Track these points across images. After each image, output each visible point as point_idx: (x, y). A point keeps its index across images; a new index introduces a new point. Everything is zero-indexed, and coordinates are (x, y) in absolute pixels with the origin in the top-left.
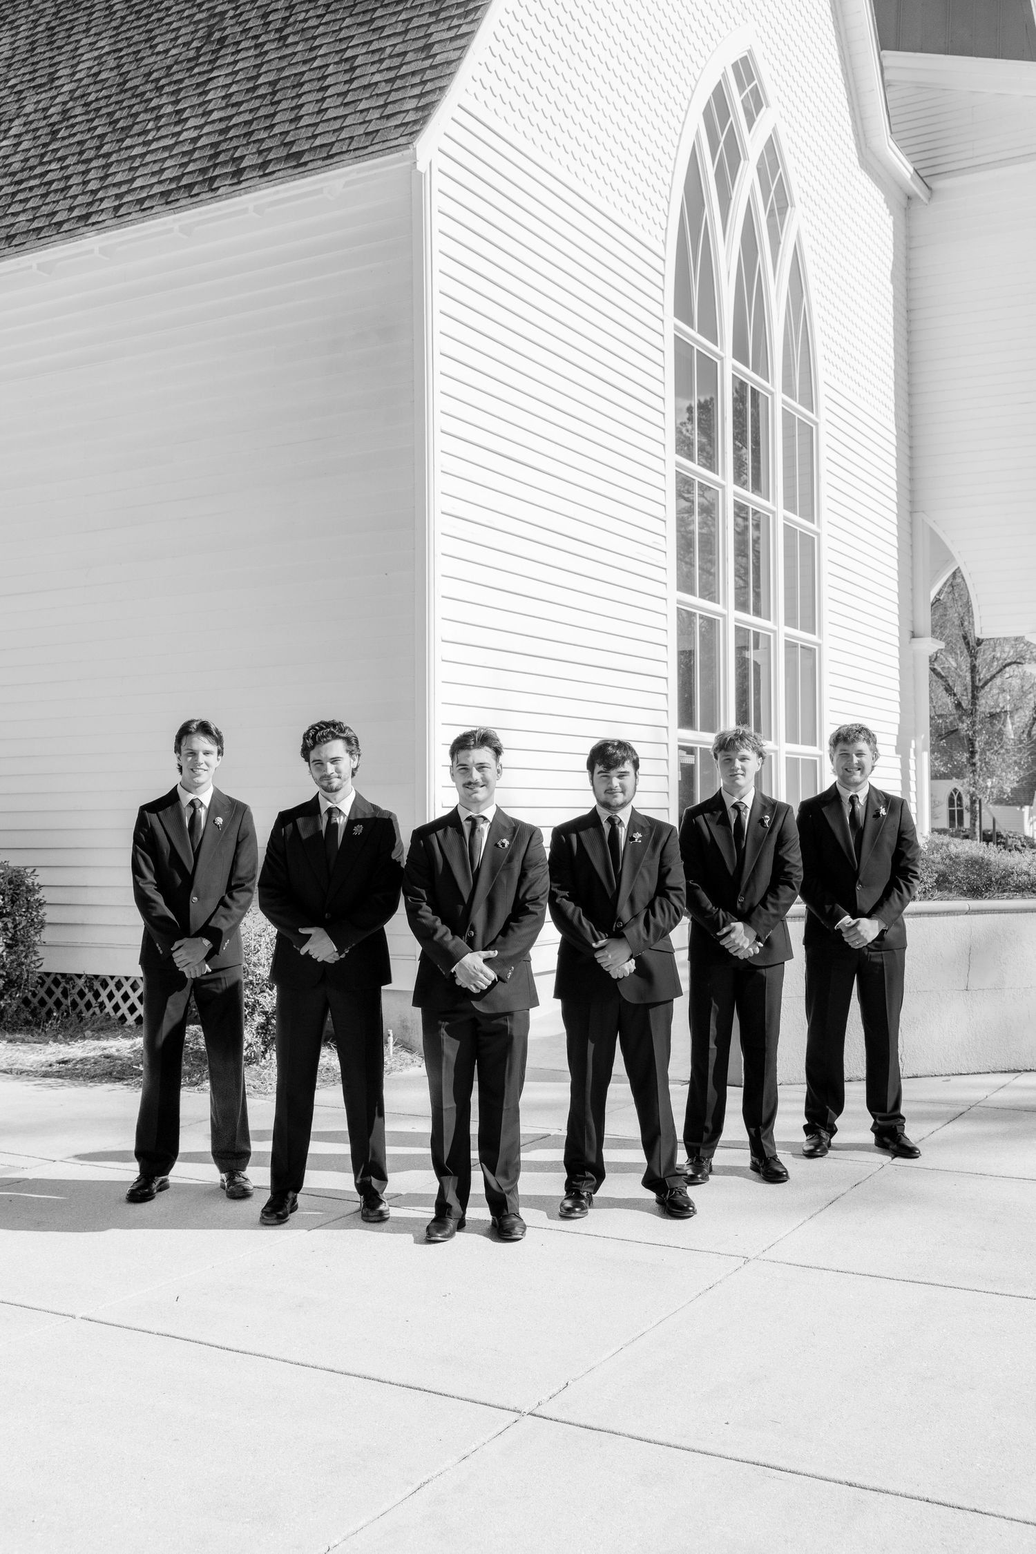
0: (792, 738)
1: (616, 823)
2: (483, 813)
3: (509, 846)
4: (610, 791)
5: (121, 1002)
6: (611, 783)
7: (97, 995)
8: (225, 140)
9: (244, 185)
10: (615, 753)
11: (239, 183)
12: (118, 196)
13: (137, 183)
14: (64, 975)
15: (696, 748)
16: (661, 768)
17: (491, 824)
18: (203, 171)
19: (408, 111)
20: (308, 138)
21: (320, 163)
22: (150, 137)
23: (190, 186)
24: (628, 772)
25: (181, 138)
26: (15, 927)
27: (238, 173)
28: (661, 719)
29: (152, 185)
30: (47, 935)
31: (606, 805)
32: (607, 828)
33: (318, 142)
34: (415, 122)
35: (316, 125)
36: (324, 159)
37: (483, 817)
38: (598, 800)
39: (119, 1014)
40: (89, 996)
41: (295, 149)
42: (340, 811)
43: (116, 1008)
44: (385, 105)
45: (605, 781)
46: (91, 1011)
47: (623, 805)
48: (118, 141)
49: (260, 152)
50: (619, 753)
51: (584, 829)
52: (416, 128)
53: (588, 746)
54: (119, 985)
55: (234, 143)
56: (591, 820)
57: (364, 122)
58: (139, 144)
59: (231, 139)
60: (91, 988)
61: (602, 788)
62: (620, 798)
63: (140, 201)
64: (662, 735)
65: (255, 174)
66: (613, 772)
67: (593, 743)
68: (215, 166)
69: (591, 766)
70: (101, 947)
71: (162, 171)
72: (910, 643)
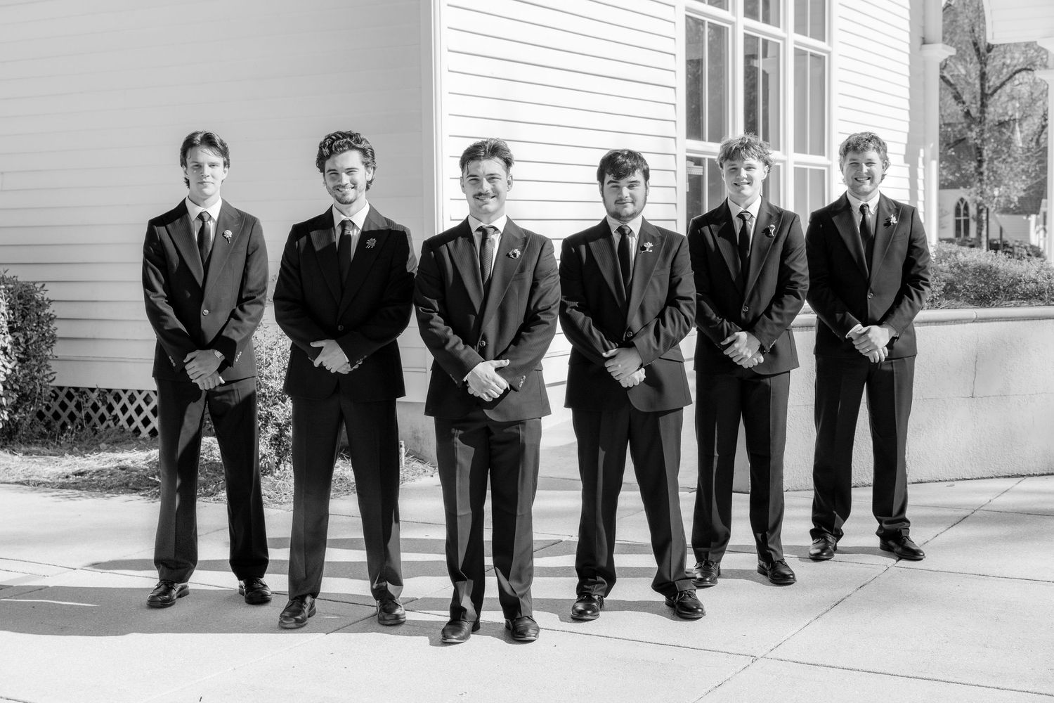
0: (800, 147)
1: (627, 232)
2: (494, 224)
3: (521, 256)
4: (620, 201)
5: (134, 415)
6: (621, 193)
7: (110, 408)
10: (625, 162)
14: (77, 389)
15: (704, 159)
16: (669, 179)
17: (502, 235)
24: (639, 182)
26: (26, 342)
28: (669, 129)
30: (59, 349)
31: (617, 216)
32: (616, 237)
37: (493, 227)
38: (608, 211)
39: (133, 426)
40: (103, 409)
42: (354, 224)
43: (130, 421)
45: (615, 192)
46: (105, 424)
47: (633, 215)
50: (629, 163)
51: (594, 239)
53: (597, 158)
54: (132, 399)
56: (602, 231)
60: (104, 402)
61: (612, 199)
62: (630, 209)
64: (670, 146)
66: (623, 182)
67: (603, 154)
69: (601, 176)
70: (113, 361)
72: (921, 49)
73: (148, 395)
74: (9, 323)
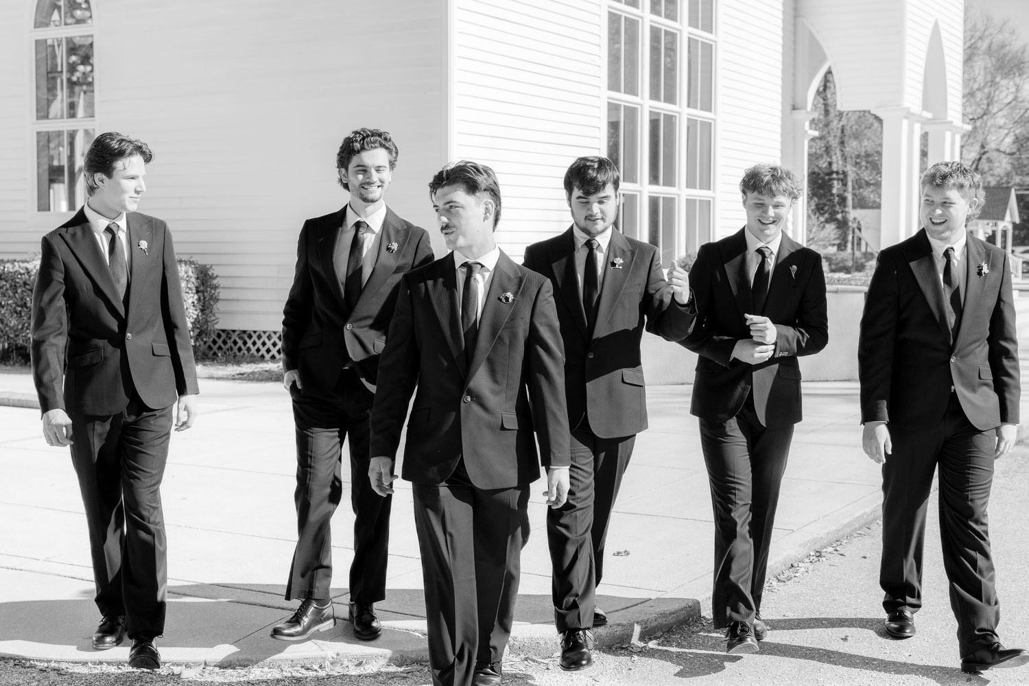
0: (691, 184)
1: (595, 247)
4: (590, 218)
5: (261, 347)
6: (590, 209)
7: (245, 343)
14: (223, 331)
26: (205, 298)
30: (220, 306)
40: (240, 343)
43: (258, 350)
45: (585, 207)
46: (242, 352)
54: (259, 337)
60: (241, 338)
61: (581, 214)
66: (592, 198)
70: (250, 313)
72: (791, 113)
73: (270, 335)
74: (196, 287)
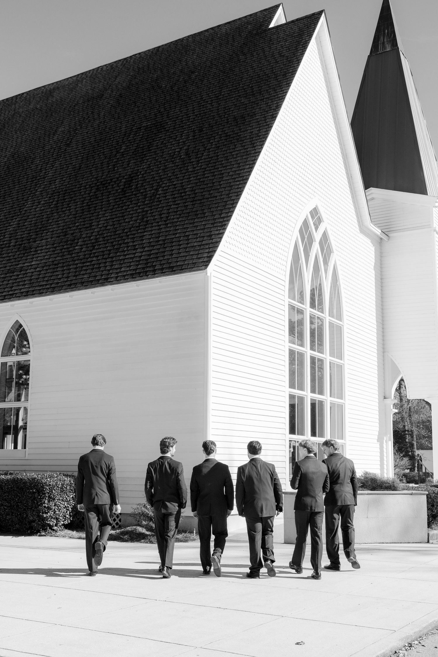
8: (150, 258)
9: (156, 275)
11: (155, 274)
12: (117, 273)
13: (123, 269)
18: (143, 268)
19: (205, 257)
20: (175, 262)
21: (179, 271)
22: (125, 253)
23: (139, 273)
25: (136, 256)
27: (154, 271)
29: (127, 271)
33: (178, 264)
34: (207, 261)
35: (178, 257)
36: (180, 270)
41: (171, 265)
44: (198, 254)
48: (115, 253)
49: (161, 265)
52: (207, 264)
55: (152, 260)
57: (192, 259)
58: (122, 255)
59: (152, 258)
63: (124, 276)
65: (159, 272)
68: (147, 267)
71: (130, 266)
